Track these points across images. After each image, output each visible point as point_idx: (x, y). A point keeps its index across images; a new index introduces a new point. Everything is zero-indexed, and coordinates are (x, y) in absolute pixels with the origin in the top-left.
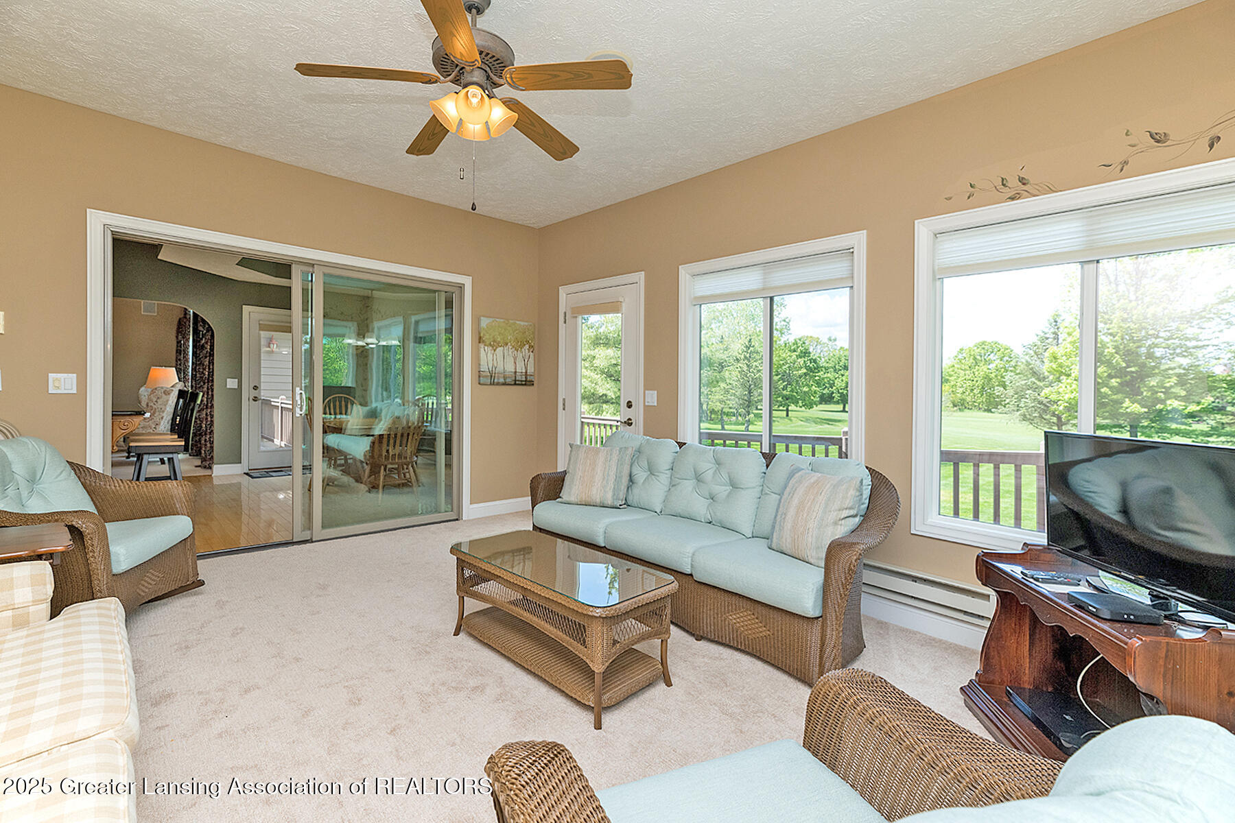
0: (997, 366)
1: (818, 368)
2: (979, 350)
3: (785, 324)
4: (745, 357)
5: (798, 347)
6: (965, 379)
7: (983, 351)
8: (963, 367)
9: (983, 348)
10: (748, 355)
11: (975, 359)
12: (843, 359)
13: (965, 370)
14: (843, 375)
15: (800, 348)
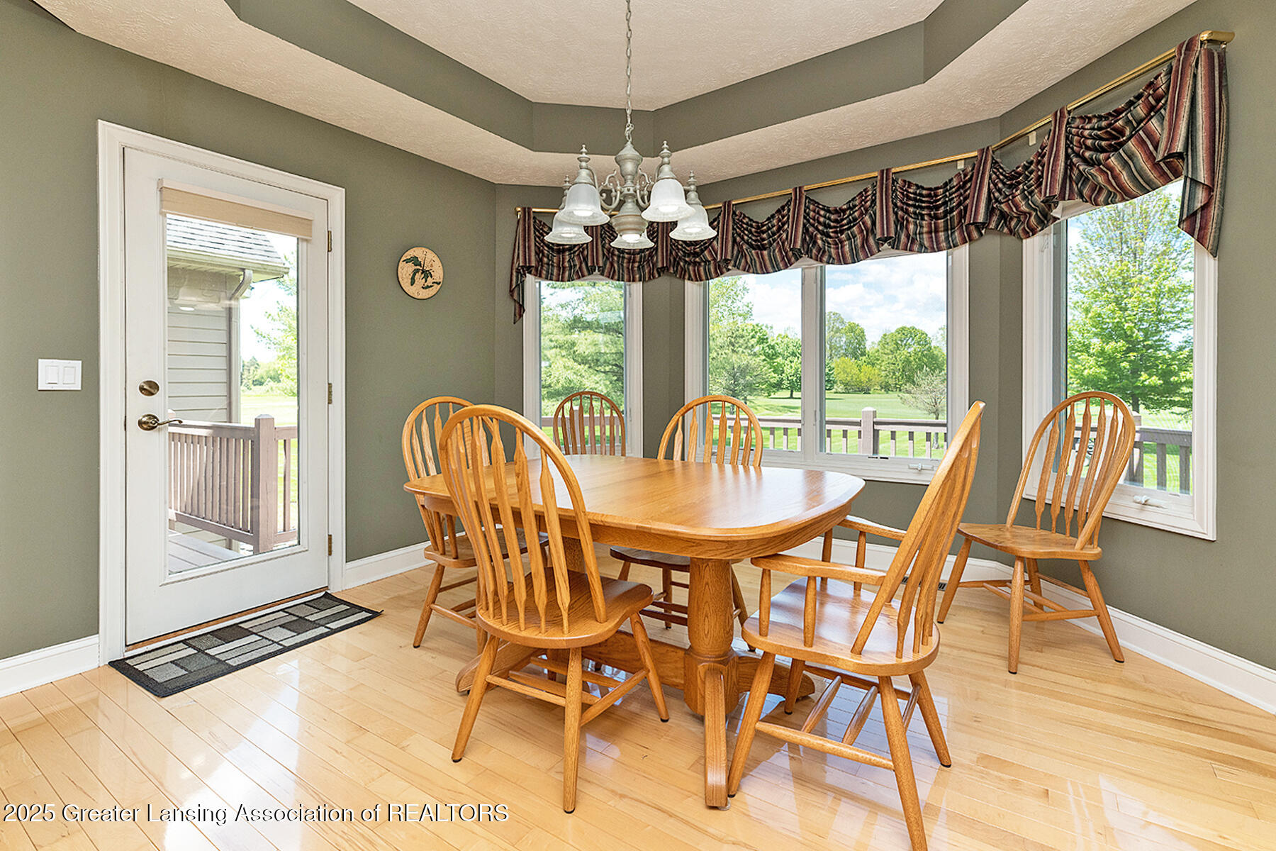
0: (915, 350)
1: (776, 355)
2: (899, 335)
3: (748, 309)
4: (731, 342)
5: (756, 332)
6: (889, 363)
7: (903, 336)
8: (886, 351)
9: (904, 334)
10: (733, 340)
11: (897, 344)
12: (791, 347)
13: (888, 354)
14: (791, 362)
15: (758, 334)
